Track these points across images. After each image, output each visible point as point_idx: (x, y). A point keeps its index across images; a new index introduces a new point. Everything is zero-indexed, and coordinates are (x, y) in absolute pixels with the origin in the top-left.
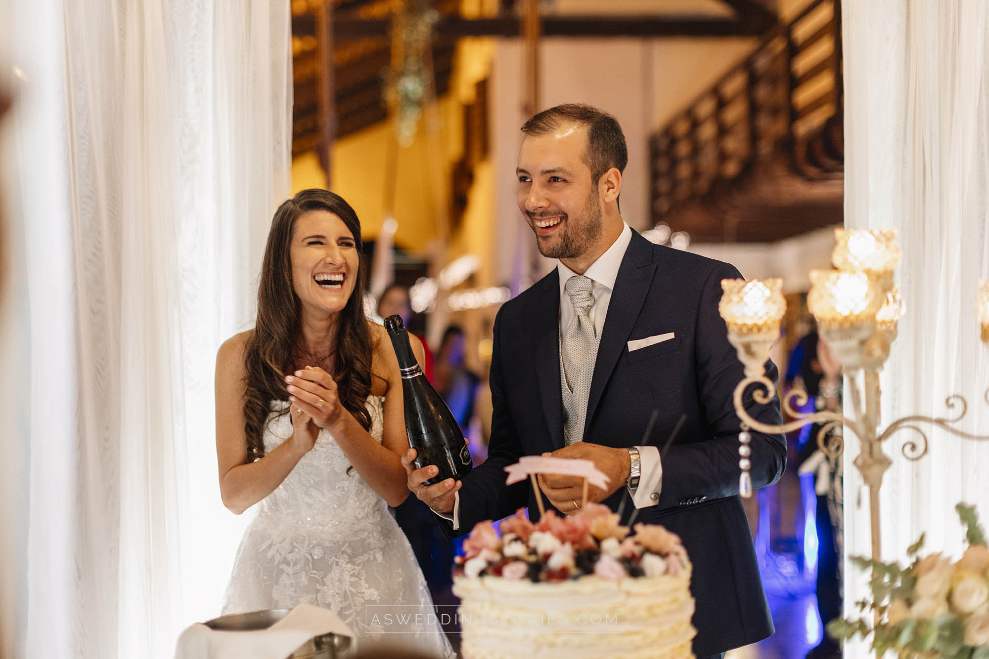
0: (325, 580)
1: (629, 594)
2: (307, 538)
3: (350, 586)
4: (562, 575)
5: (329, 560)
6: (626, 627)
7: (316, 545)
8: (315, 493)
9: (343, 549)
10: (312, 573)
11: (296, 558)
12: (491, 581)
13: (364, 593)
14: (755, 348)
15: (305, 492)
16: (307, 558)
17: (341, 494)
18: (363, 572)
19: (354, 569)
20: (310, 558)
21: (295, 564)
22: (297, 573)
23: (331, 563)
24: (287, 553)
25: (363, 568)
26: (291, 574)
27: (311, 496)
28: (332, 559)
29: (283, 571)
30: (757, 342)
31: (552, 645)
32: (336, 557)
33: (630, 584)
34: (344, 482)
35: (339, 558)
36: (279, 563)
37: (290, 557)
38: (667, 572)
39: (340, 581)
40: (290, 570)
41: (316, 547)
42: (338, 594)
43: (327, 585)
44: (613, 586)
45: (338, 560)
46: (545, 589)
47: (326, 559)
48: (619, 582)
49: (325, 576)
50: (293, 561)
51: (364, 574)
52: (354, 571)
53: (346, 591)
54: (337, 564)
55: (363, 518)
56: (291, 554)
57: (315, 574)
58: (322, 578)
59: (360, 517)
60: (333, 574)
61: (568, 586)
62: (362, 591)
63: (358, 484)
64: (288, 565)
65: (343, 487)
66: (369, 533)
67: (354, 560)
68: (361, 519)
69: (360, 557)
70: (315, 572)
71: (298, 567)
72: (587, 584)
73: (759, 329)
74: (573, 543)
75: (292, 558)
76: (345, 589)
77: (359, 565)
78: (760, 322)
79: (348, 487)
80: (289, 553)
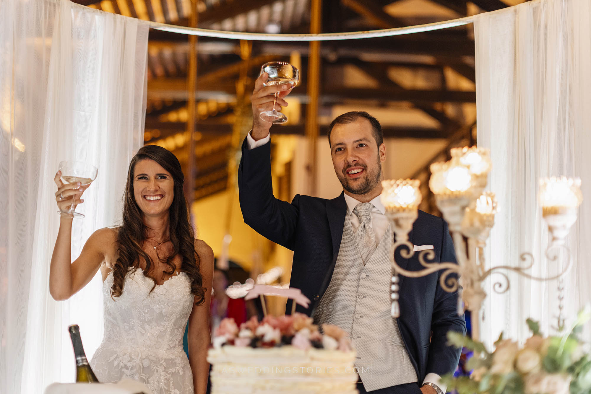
0: (149, 380)
1: (312, 359)
2: (140, 354)
3: (164, 385)
4: (272, 344)
5: (153, 367)
6: (310, 379)
7: (145, 358)
8: (147, 327)
9: (161, 363)
10: (142, 375)
11: (133, 365)
12: (228, 349)
13: (171, 392)
14: (401, 222)
15: (141, 325)
16: (140, 365)
17: (162, 330)
18: (171, 379)
19: (167, 376)
20: (141, 365)
21: (132, 369)
22: (133, 375)
23: (154, 370)
24: (127, 362)
25: (171, 376)
26: (128, 375)
27: (144, 328)
28: (155, 367)
29: (123, 373)
30: (402, 218)
31: (263, 388)
32: (157, 366)
33: (314, 352)
34: (166, 323)
35: (159, 368)
36: (122, 368)
37: (129, 364)
38: (338, 348)
39: (158, 381)
40: (128, 372)
41: (145, 359)
42: (156, 390)
43: (150, 384)
44: (302, 352)
45: (158, 369)
46: (260, 352)
47: (151, 367)
48: (307, 350)
49: (149, 377)
50: (131, 367)
51: (172, 380)
52: (167, 377)
53: (161, 388)
54: (157, 371)
55: (173, 347)
56: (129, 363)
57: (144, 376)
58: (147, 379)
59: (172, 346)
60: (154, 377)
61: (274, 351)
62: (170, 390)
63: (173, 325)
64: (127, 369)
65: (164, 326)
66: (176, 357)
67: (167, 370)
68: (172, 347)
69: (170, 370)
70: (143, 375)
71: (134, 371)
72: (286, 351)
73: (404, 210)
74: (281, 330)
75: (130, 365)
76: (161, 387)
77: (169, 374)
78: (404, 206)
79: (167, 326)
80: (128, 362)
